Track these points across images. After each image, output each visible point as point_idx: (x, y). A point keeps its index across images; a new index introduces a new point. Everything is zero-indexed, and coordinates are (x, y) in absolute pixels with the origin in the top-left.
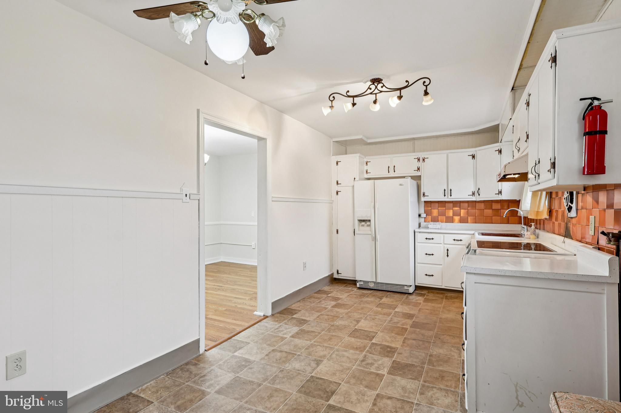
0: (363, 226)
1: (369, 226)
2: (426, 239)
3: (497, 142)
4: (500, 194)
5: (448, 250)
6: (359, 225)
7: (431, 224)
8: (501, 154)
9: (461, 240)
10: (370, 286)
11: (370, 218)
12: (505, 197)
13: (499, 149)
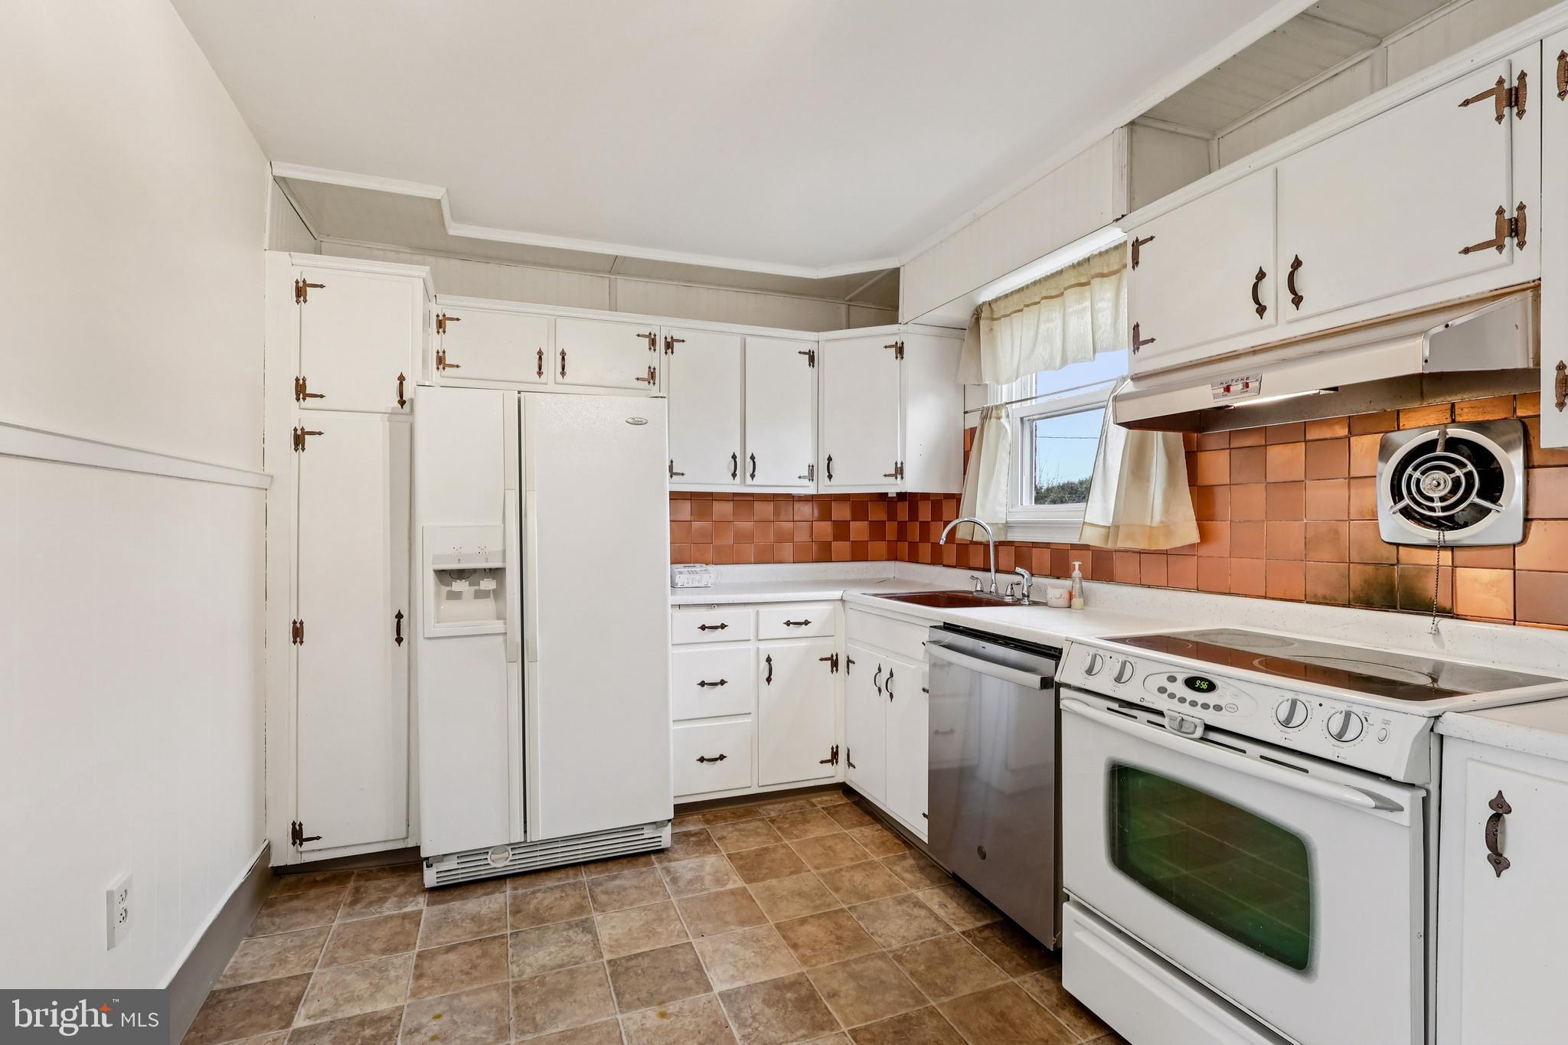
0: (455, 596)
1: (498, 594)
2: (703, 628)
3: (894, 320)
4: (899, 477)
5: (769, 660)
6: (438, 594)
7: (681, 573)
8: (902, 358)
9: (806, 623)
10: (493, 865)
11: (504, 560)
12: (911, 484)
13: (897, 343)
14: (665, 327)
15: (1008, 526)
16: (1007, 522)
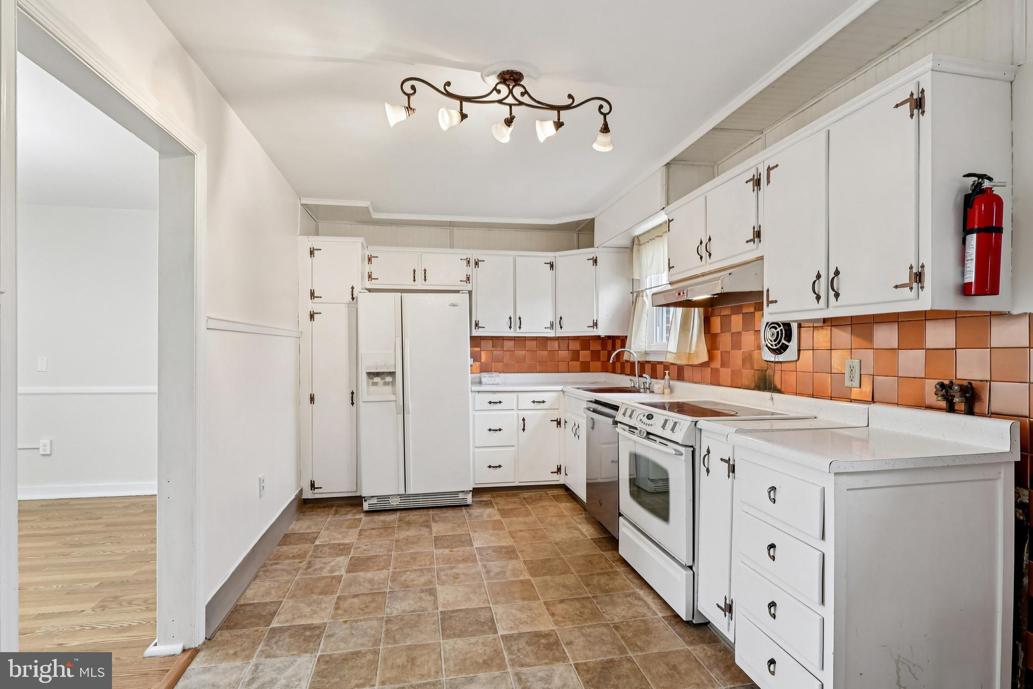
0: (375, 384)
1: (393, 383)
2: (490, 403)
3: (592, 246)
4: (595, 327)
5: (524, 420)
6: (368, 383)
7: (484, 377)
8: (597, 265)
9: (543, 402)
10: (392, 504)
11: (395, 369)
12: (602, 331)
13: (593, 257)
14: (474, 255)
15: (646, 353)
16: (646, 351)
